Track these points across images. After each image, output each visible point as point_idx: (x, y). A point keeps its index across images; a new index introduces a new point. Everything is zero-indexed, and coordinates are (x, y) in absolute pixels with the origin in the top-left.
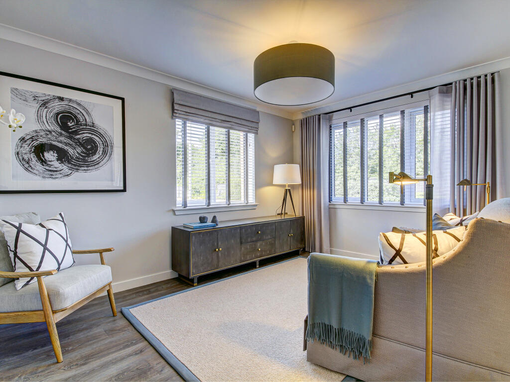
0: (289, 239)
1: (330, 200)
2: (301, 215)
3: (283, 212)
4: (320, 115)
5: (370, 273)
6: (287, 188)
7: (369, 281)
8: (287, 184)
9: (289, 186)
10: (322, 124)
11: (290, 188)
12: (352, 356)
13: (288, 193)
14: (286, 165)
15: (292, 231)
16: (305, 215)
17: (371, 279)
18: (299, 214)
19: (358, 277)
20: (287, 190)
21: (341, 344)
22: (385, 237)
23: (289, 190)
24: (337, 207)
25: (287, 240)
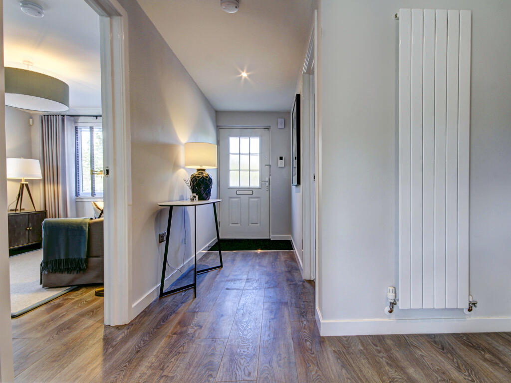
0: (27, 233)
1: (77, 194)
2: (42, 209)
3: (18, 208)
4: (64, 116)
5: (85, 224)
6: (23, 182)
7: (84, 228)
8: (23, 178)
9: (26, 180)
10: (67, 124)
11: (27, 183)
12: (75, 273)
13: (25, 188)
14: (22, 159)
15: (30, 225)
16: (47, 209)
17: (86, 227)
18: (39, 207)
19: (78, 227)
20: (23, 185)
21: (67, 267)
22: (95, 204)
23: (27, 185)
24: (84, 200)
25: (25, 234)
